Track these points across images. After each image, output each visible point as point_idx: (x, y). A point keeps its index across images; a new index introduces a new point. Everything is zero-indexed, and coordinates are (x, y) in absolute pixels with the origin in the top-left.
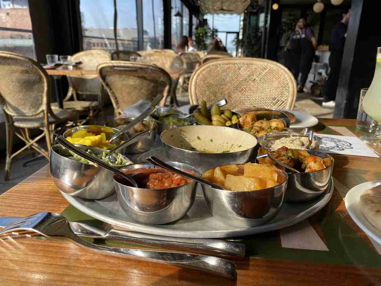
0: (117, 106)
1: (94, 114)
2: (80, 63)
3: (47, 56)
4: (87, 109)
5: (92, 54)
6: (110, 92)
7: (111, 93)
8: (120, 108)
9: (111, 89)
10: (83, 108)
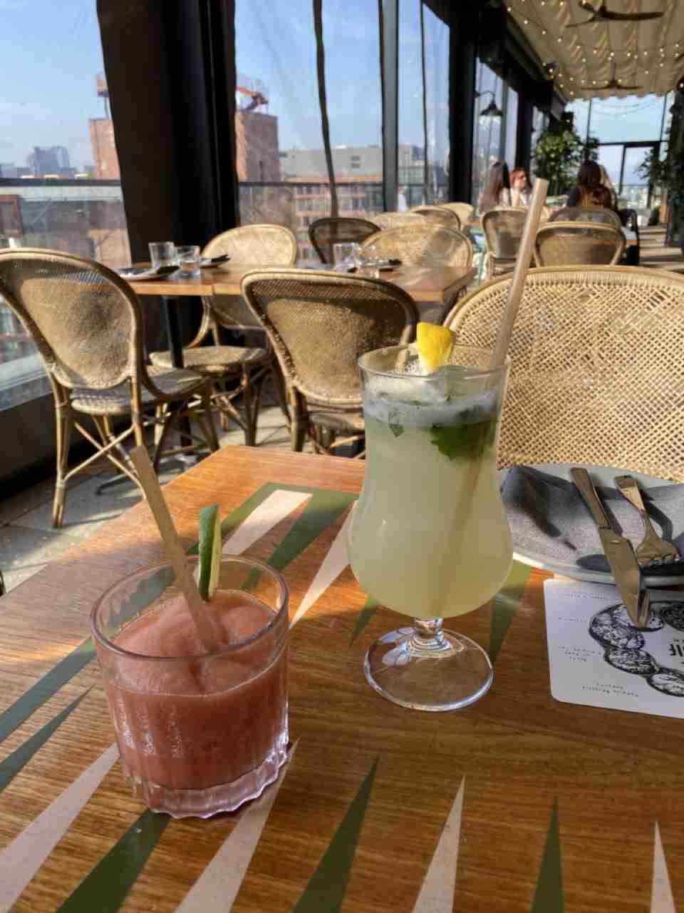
0: (290, 372)
1: (252, 380)
2: (224, 259)
3: (151, 245)
4: (235, 370)
5: (256, 235)
6: (275, 339)
7: (277, 342)
8: (296, 377)
9: (275, 331)
10: (227, 365)
